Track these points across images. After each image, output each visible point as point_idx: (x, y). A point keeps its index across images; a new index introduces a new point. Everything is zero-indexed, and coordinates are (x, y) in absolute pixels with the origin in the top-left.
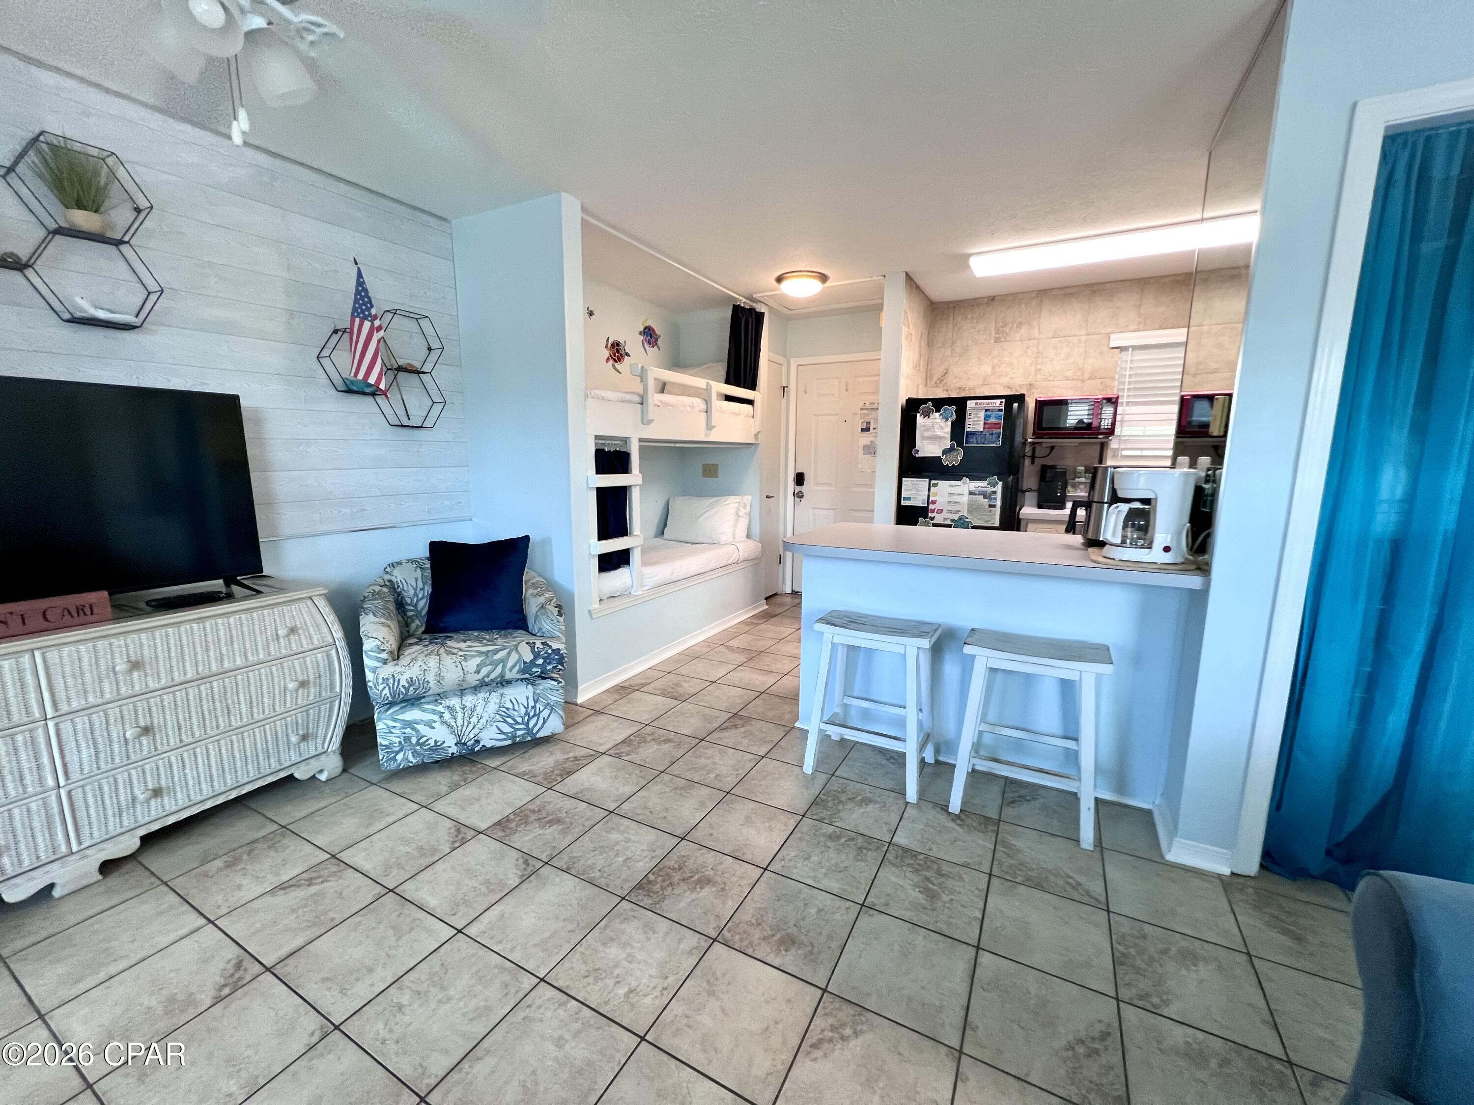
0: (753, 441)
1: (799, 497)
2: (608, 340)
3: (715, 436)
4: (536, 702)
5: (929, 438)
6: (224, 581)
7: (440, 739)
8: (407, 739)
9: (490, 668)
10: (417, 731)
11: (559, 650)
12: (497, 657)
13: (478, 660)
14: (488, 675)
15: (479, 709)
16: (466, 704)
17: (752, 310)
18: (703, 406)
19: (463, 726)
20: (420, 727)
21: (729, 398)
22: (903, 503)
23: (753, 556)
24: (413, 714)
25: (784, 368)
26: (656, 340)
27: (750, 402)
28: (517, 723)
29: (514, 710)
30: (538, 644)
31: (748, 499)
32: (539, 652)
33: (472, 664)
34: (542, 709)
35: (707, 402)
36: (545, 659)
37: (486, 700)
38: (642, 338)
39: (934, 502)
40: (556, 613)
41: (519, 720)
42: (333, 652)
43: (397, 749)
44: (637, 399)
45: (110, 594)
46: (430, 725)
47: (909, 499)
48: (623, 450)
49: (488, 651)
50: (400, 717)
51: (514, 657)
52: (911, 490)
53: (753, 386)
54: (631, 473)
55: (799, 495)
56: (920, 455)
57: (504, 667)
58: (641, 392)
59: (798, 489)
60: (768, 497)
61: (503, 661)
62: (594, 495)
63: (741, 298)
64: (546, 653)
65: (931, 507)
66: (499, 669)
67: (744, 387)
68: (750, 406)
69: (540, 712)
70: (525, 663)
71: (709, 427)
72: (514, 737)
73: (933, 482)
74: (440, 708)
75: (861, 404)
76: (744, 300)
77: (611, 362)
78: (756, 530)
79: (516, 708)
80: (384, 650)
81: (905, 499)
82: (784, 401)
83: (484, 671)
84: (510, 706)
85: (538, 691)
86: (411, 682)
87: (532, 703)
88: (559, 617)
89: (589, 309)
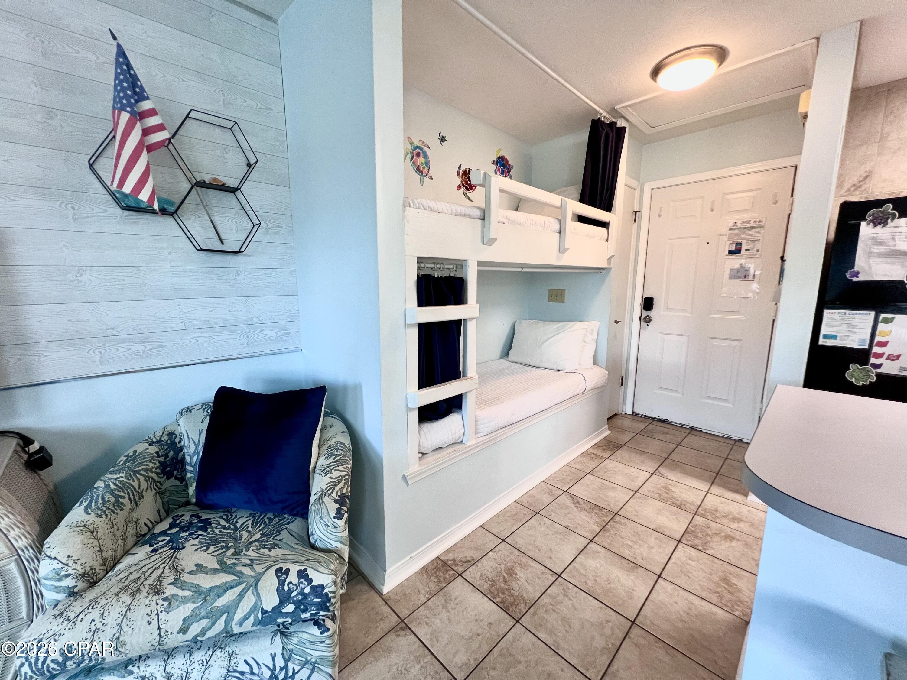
0: (604, 265)
1: (646, 322)
2: (460, 168)
3: (567, 260)
4: (287, 660)
5: (881, 255)
9: (205, 623)
11: (322, 587)
12: (221, 602)
13: (187, 609)
14: (203, 632)
16: (172, 672)
17: (612, 125)
18: (556, 226)
21: (582, 219)
22: (822, 341)
23: (600, 384)
25: (637, 193)
26: (509, 171)
27: (604, 225)
29: (252, 674)
30: (293, 578)
31: (597, 324)
32: (290, 591)
34: (297, 669)
35: (561, 222)
36: (297, 604)
37: (206, 665)
38: (495, 167)
39: (883, 344)
40: (333, 514)
44: (478, 213)
47: (834, 337)
48: (459, 275)
49: (211, 589)
51: (249, 600)
52: (840, 325)
53: (608, 207)
54: (466, 303)
55: (647, 320)
56: (862, 278)
57: (228, 622)
58: (483, 206)
59: (645, 313)
60: (616, 322)
61: (229, 610)
63: (601, 111)
64: (302, 593)
65: (876, 350)
66: (220, 625)
67: (600, 209)
68: (604, 230)
69: (294, 673)
70: (264, 612)
71: (562, 249)
73: (882, 316)
75: (731, 224)
76: (605, 114)
77: (462, 189)
78: (603, 357)
79: (256, 670)
80: (67, 576)
81: (825, 337)
82: (635, 226)
83: (195, 629)
84: (247, 669)
85: (290, 647)
87: (280, 662)
88: (336, 520)
89: (441, 135)
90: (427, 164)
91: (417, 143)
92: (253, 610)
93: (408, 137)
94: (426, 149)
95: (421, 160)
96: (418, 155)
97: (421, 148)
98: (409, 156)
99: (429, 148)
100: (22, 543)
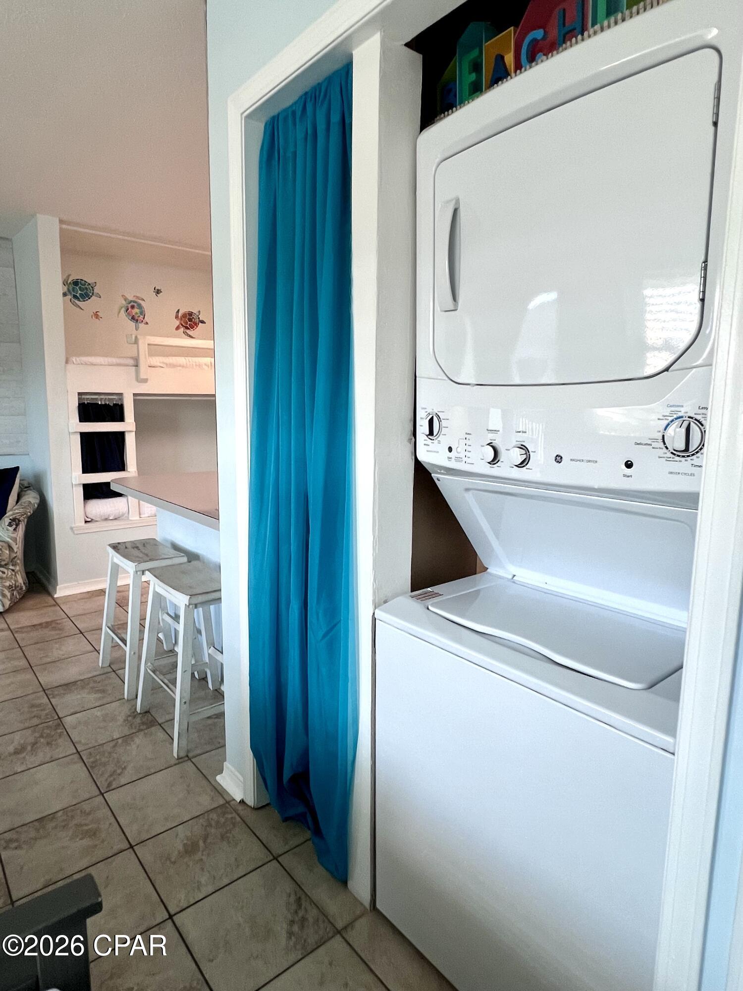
2: (178, 311)
44: (131, 362)
54: (124, 421)
58: (136, 356)
62: (78, 437)
77: (182, 329)
88: (8, 527)
89: (156, 289)
90: (142, 313)
91: (131, 298)
93: (122, 296)
94: (140, 302)
95: (136, 310)
96: (133, 307)
97: (134, 302)
98: (123, 310)
99: (144, 300)
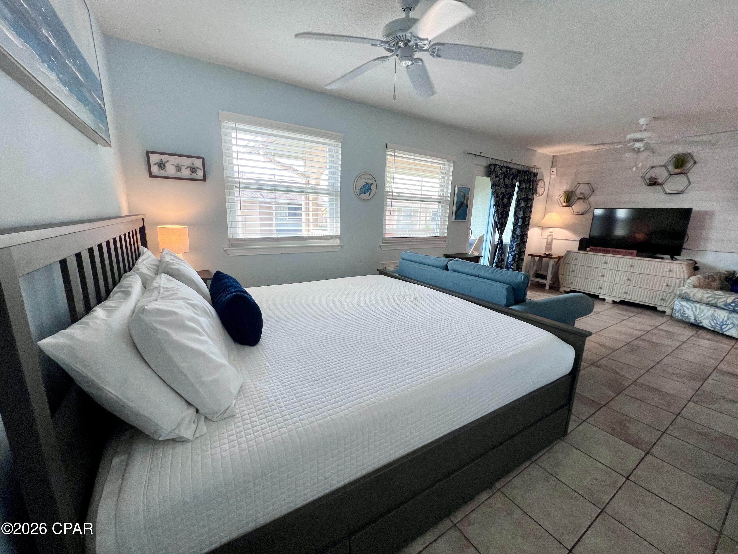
4: (728, 319)
6: (671, 257)
7: (690, 315)
8: (680, 310)
9: (713, 299)
10: (684, 309)
12: (718, 297)
13: (710, 295)
14: (711, 301)
15: (705, 311)
16: (701, 308)
19: (698, 314)
20: (685, 308)
24: (684, 303)
28: (717, 323)
29: (718, 318)
32: (735, 301)
33: (706, 295)
36: (736, 305)
37: (708, 310)
41: (719, 323)
42: (682, 281)
43: (677, 311)
45: (638, 252)
46: (688, 309)
49: (717, 294)
50: (680, 302)
51: (724, 299)
57: (717, 301)
61: (719, 299)
66: (715, 301)
69: (728, 324)
70: (727, 303)
72: (715, 328)
74: (693, 305)
79: (719, 318)
80: (691, 283)
83: (709, 299)
84: (717, 316)
85: (730, 316)
86: (685, 293)
87: (726, 319)
92: (724, 301)
100: (686, 277)
